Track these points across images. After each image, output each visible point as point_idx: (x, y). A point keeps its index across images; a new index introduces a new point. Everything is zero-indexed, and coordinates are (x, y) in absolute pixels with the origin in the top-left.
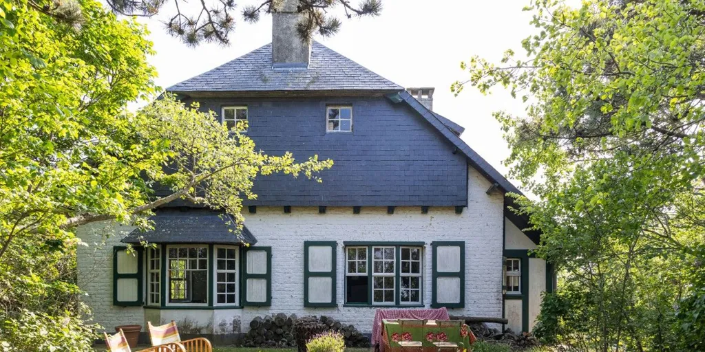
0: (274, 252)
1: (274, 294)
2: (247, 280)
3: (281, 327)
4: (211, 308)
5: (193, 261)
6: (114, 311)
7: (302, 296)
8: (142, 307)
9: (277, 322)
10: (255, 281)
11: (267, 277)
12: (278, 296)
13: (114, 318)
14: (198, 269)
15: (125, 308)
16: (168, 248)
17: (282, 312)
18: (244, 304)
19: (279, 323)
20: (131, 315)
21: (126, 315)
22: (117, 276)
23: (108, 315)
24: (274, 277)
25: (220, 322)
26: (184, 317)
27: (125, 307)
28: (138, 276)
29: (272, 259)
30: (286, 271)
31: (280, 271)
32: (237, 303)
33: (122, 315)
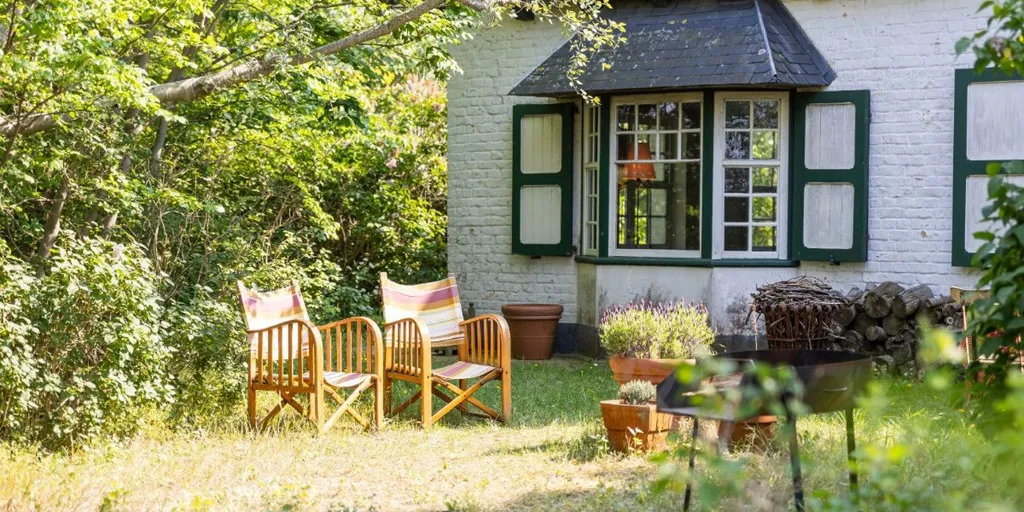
0: (877, 106)
1: (877, 227)
2: (807, 188)
3: (879, 322)
4: (706, 263)
5: (667, 136)
6: (516, 269)
7: (948, 234)
8: (572, 260)
9: (868, 306)
10: (825, 189)
11: (858, 177)
12: (886, 234)
13: (517, 287)
14: (679, 159)
15: (538, 261)
16: (616, 103)
17: (894, 278)
18: (799, 254)
19: (875, 310)
20: (551, 277)
21: (541, 277)
22: (521, 180)
23: (505, 277)
24: (876, 177)
25: (730, 301)
26: (647, 286)
27: (539, 257)
28: (563, 179)
29: (873, 126)
30: (909, 159)
31: (895, 159)
32: (781, 253)
33: (532, 277)
